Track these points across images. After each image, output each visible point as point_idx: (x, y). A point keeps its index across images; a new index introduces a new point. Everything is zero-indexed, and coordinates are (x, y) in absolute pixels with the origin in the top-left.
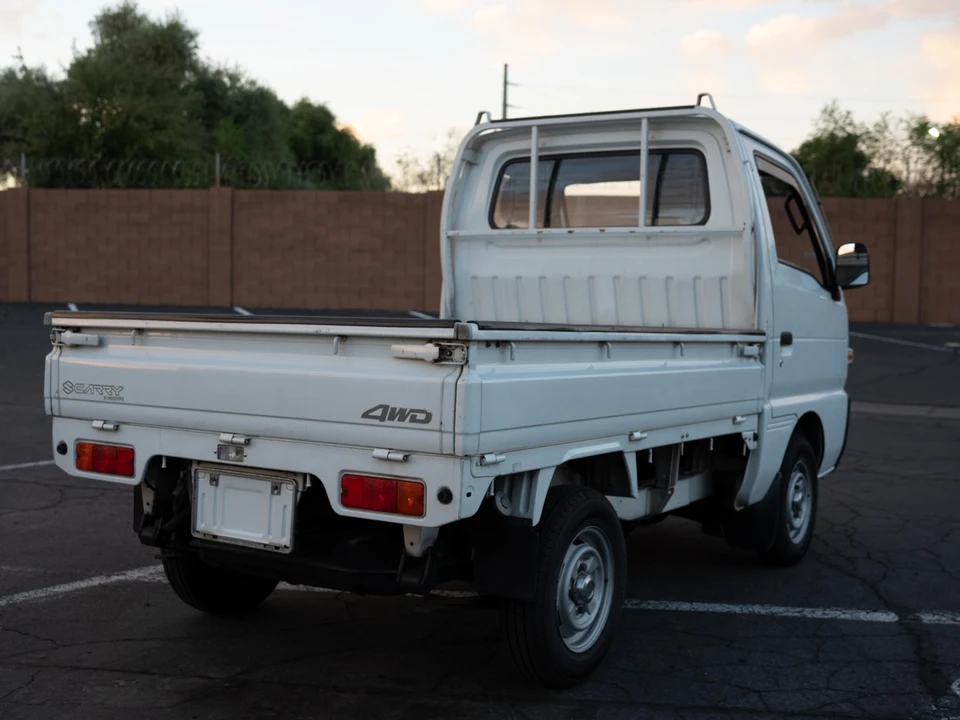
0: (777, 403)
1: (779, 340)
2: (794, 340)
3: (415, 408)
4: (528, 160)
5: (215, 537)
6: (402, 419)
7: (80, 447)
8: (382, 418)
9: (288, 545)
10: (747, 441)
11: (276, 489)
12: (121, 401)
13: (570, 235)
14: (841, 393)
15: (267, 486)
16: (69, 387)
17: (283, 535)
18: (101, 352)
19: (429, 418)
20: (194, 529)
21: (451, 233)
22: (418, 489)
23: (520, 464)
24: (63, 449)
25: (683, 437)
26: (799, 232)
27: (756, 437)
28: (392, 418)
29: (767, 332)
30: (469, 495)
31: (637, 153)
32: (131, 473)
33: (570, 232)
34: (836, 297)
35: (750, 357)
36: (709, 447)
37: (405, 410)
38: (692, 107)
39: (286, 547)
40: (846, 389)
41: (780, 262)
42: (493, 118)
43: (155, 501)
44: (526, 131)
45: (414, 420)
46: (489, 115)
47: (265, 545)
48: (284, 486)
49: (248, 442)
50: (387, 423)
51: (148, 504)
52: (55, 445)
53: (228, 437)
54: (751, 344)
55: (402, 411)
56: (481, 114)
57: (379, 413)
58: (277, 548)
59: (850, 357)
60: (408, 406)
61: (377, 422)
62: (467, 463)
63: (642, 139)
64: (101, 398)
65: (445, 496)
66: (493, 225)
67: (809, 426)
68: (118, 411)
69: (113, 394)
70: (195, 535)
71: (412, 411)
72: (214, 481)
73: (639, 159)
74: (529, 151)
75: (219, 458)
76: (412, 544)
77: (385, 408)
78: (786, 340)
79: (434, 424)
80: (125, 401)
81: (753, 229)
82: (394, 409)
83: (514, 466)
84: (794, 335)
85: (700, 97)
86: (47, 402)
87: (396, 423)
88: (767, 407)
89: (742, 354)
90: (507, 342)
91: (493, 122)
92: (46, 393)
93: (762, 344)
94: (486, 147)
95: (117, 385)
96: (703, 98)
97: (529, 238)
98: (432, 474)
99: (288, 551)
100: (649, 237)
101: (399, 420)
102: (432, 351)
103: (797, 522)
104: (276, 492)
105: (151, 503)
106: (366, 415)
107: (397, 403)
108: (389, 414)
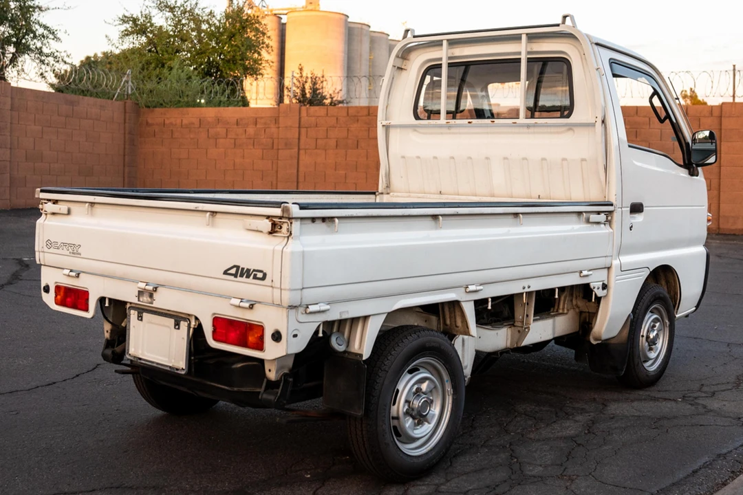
0: (627, 259)
1: (629, 209)
2: (645, 209)
3: (256, 269)
4: (440, 66)
5: (141, 359)
6: (248, 277)
7: (58, 288)
8: (235, 276)
9: (184, 368)
10: (595, 290)
11: (177, 325)
12: (79, 256)
13: (470, 124)
14: (701, 250)
15: (172, 321)
16: (50, 244)
17: (181, 360)
18: (69, 217)
19: (264, 278)
20: (128, 353)
21: (385, 123)
22: (260, 330)
23: (348, 312)
24: (47, 289)
25: (524, 288)
26: (662, 121)
27: (605, 287)
28: (242, 276)
29: (614, 203)
30: (295, 336)
31: (519, 60)
32: (86, 309)
33: (469, 122)
34: (693, 173)
35: (598, 223)
36: (555, 295)
37: (250, 270)
38: (558, 25)
39: (182, 369)
40: (706, 245)
41: (629, 146)
42: (416, 34)
43: (111, 330)
44: (439, 43)
45: (255, 277)
46: (413, 31)
47: (170, 368)
48: (182, 322)
49: (155, 289)
50: (239, 279)
51: (107, 332)
52: (43, 285)
53: (142, 285)
54: (599, 213)
55: (248, 270)
56: (407, 31)
57: (233, 271)
58: (177, 369)
59: (709, 221)
60: (252, 268)
61: (232, 278)
62: (293, 312)
63: (521, 50)
64: (68, 253)
65: (277, 337)
66: (417, 117)
67: (663, 277)
68: (78, 263)
69: (74, 249)
70: (129, 356)
71: (254, 270)
72: (140, 318)
73: (520, 66)
74: (441, 59)
75: (139, 300)
76: (270, 370)
77: (238, 267)
78: (636, 208)
79: (268, 281)
80: (82, 256)
81: (603, 122)
82: (243, 269)
83: (341, 313)
84: (644, 206)
85: (565, 17)
86: (37, 254)
87: (244, 279)
88: (616, 263)
89: (588, 221)
90: (331, 219)
91: (414, 37)
92: (36, 249)
93: (611, 212)
94: (413, 56)
95: (77, 244)
96: (568, 19)
97: (441, 126)
98: (270, 319)
99: (183, 372)
100: (528, 126)
101: (246, 277)
102: (267, 225)
103: (652, 355)
104: (177, 327)
105: (109, 331)
106: (225, 273)
107: (245, 265)
108: (240, 272)
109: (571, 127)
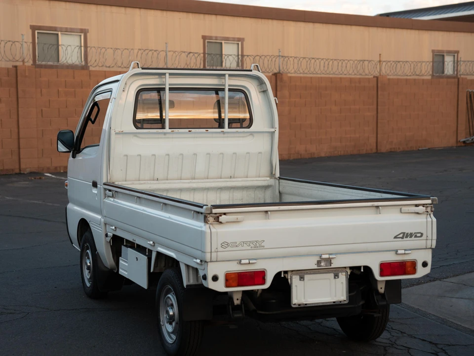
3: (416, 232)
5: (306, 304)
6: (411, 237)
7: (228, 275)
8: (402, 238)
11: (336, 276)
12: (263, 248)
15: (332, 275)
16: (226, 245)
17: (343, 296)
19: (422, 234)
20: (293, 303)
22: (414, 264)
24: (215, 279)
28: (407, 237)
32: (263, 283)
37: (412, 233)
38: (251, 71)
39: (344, 301)
45: (416, 236)
47: (334, 302)
48: (340, 274)
50: (405, 239)
51: (238, 299)
53: (326, 256)
57: (401, 236)
58: (341, 302)
60: (413, 232)
61: (400, 239)
64: (249, 248)
65: (425, 264)
66: (136, 127)
69: (257, 244)
70: (293, 306)
72: (302, 278)
73: (225, 93)
75: (318, 266)
76: (382, 288)
77: (404, 233)
79: (424, 237)
80: (265, 247)
82: (407, 233)
86: (207, 254)
87: (408, 239)
95: (260, 240)
99: (346, 302)
105: (240, 299)
106: (395, 237)
107: (408, 231)
108: (405, 235)
109: (252, 133)
